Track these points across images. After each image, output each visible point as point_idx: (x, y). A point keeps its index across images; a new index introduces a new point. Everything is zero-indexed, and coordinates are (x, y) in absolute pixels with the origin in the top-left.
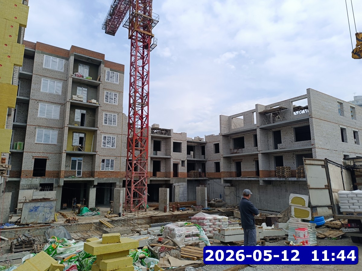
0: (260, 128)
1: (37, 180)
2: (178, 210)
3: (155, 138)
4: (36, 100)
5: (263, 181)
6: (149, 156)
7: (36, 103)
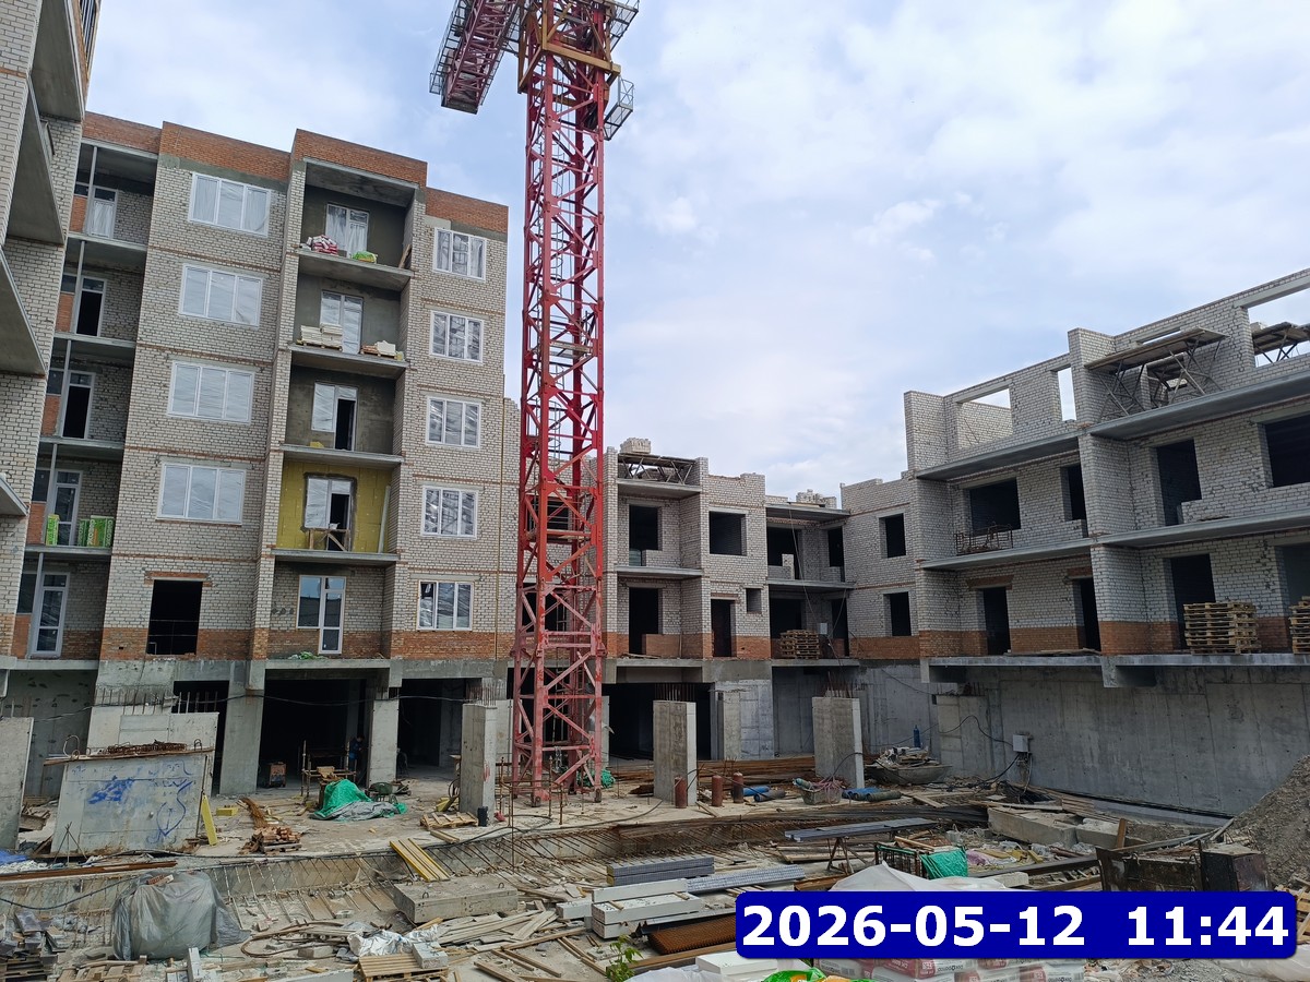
0: (1092, 434)
1: (165, 666)
2: (737, 796)
3: (634, 495)
4: (161, 349)
5: (1121, 668)
6: (611, 567)
7: (161, 359)
